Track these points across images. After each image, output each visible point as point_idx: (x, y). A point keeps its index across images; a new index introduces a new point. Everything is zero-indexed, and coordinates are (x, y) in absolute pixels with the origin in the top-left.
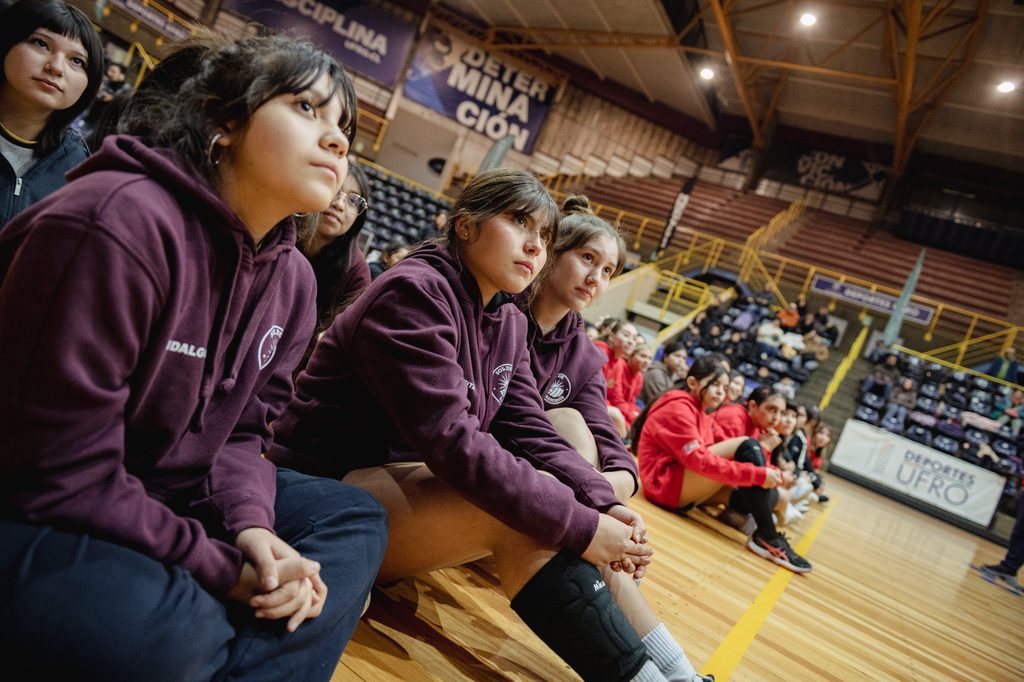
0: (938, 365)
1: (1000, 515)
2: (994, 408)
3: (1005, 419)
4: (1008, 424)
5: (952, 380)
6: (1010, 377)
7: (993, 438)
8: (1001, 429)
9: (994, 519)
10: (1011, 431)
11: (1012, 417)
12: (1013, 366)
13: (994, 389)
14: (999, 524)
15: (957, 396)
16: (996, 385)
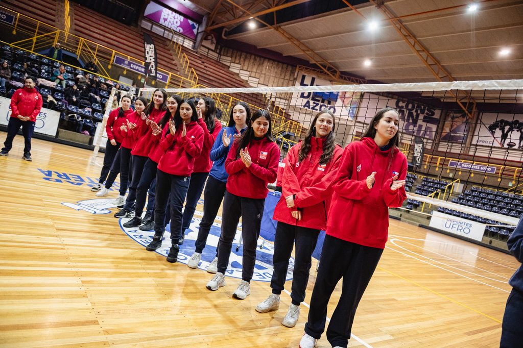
0: (21, 50)
1: (61, 130)
2: (53, 75)
3: (58, 81)
4: (60, 83)
5: (30, 59)
6: (59, 58)
7: (53, 91)
8: (57, 85)
9: (58, 132)
10: (62, 87)
11: (61, 80)
12: (60, 52)
13: (51, 65)
14: (60, 134)
15: (34, 69)
16: (53, 62)
